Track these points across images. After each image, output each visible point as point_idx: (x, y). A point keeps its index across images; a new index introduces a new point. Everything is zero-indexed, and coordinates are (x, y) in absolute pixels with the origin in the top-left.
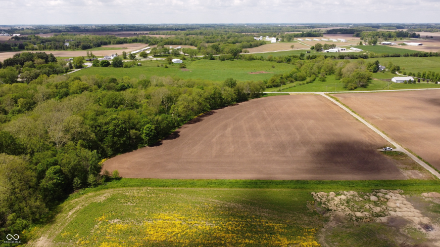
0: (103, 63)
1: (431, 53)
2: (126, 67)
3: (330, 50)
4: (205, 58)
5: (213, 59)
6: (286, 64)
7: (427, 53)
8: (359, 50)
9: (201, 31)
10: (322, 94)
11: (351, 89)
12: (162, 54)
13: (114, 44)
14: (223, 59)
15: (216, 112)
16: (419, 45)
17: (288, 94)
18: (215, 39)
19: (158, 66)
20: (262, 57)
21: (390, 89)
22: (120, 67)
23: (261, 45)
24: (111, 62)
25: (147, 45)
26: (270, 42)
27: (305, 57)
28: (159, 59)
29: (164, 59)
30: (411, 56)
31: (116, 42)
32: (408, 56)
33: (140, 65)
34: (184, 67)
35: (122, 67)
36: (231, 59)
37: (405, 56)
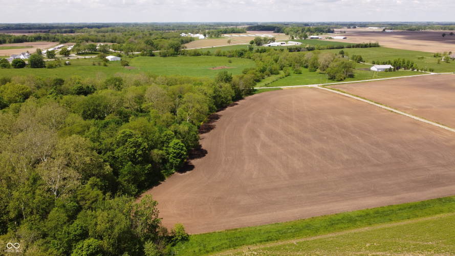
0: (17, 63)
1: (370, 44)
2: (51, 67)
3: (271, 44)
4: (143, 55)
5: (153, 55)
6: (240, 58)
7: (367, 44)
8: (299, 43)
9: (113, 28)
10: (316, 86)
11: (341, 80)
12: (87, 51)
13: (10, 42)
14: (165, 56)
15: (221, 116)
16: (344, 38)
17: (280, 89)
18: (136, 35)
19: (94, 65)
20: (209, 52)
21: (375, 78)
22: (42, 67)
23: (191, 41)
24: (27, 62)
25: (58, 43)
26: (197, 38)
27: (254, 51)
28: (87, 57)
29: (94, 56)
30: (353, 47)
31: (13, 40)
32: (350, 47)
33: (69, 64)
34: (127, 65)
35: (45, 67)
36: (173, 55)
37: (348, 48)
